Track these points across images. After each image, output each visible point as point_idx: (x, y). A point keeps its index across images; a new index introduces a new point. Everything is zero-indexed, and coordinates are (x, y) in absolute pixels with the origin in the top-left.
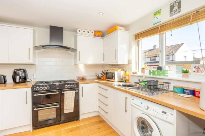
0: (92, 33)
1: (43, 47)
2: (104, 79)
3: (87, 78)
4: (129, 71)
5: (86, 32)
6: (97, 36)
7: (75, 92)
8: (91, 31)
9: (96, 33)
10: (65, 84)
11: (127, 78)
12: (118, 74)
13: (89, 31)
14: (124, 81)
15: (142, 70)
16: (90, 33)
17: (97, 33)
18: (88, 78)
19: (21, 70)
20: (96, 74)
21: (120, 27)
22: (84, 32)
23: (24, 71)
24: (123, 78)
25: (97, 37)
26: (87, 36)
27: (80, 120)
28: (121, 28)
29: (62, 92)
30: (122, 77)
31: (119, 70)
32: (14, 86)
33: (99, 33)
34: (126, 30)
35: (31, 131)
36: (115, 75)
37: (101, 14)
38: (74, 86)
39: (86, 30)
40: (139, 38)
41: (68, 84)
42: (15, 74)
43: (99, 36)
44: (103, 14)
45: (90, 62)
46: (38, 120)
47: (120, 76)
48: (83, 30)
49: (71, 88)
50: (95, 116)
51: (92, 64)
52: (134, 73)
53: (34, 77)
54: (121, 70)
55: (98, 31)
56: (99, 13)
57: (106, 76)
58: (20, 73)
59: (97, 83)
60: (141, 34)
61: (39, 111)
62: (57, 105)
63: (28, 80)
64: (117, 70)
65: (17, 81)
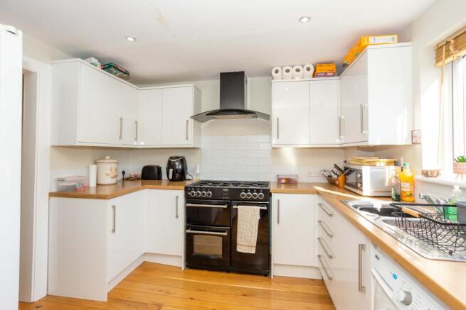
0: (306, 71)
1: (207, 115)
2: (341, 185)
3: (299, 181)
4: (411, 168)
5: (293, 71)
6: (320, 76)
7: (261, 210)
8: (305, 67)
9: (318, 68)
10: (241, 190)
11: (406, 188)
12: (373, 175)
13: (300, 68)
14: (394, 197)
15: (455, 165)
16: (303, 70)
17: (321, 68)
18: (302, 179)
19: (177, 158)
20: (325, 171)
21: (376, 38)
22: (298, 70)
23: (182, 161)
24: (391, 186)
25: (322, 78)
26: (297, 79)
27: (272, 277)
28: (380, 39)
29: (234, 207)
30: (387, 184)
31: (378, 164)
32: (168, 185)
33: (325, 68)
34: (400, 41)
35: (183, 269)
36: (361, 177)
37: (305, 20)
38: (261, 195)
39: (292, 67)
40: (448, 55)
41: (246, 191)
42: (170, 165)
43: (326, 75)
44: (309, 19)
45: (305, 142)
46: (192, 252)
47: (383, 181)
48: (285, 69)
49: (252, 200)
50: (313, 280)
51: (312, 146)
52: (426, 174)
54: (389, 164)
55: (322, 64)
56: (300, 20)
57: (345, 179)
58: (177, 164)
59: (316, 195)
60: (454, 39)
61: (195, 236)
62: (224, 232)
63: (188, 177)
64: (371, 164)
65: (171, 177)
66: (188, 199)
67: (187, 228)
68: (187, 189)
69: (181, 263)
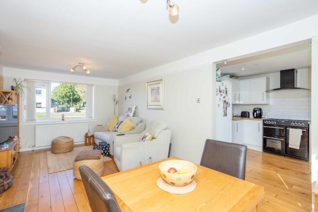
7: (303, 131)
19: (258, 108)
23: (260, 110)
32: (253, 119)
35: (261, 152)
38: (302, 125)
41: (294, 122)
42: (255, 111)
46: (266, 146)
53: (268, 115)
61: (267, 139)
62: (282, 139)
63: (263, 117)
65: (255, 116)
66: (264, 124)
67: (264, 135)
68: (264, 121)
69: (260, 149)
